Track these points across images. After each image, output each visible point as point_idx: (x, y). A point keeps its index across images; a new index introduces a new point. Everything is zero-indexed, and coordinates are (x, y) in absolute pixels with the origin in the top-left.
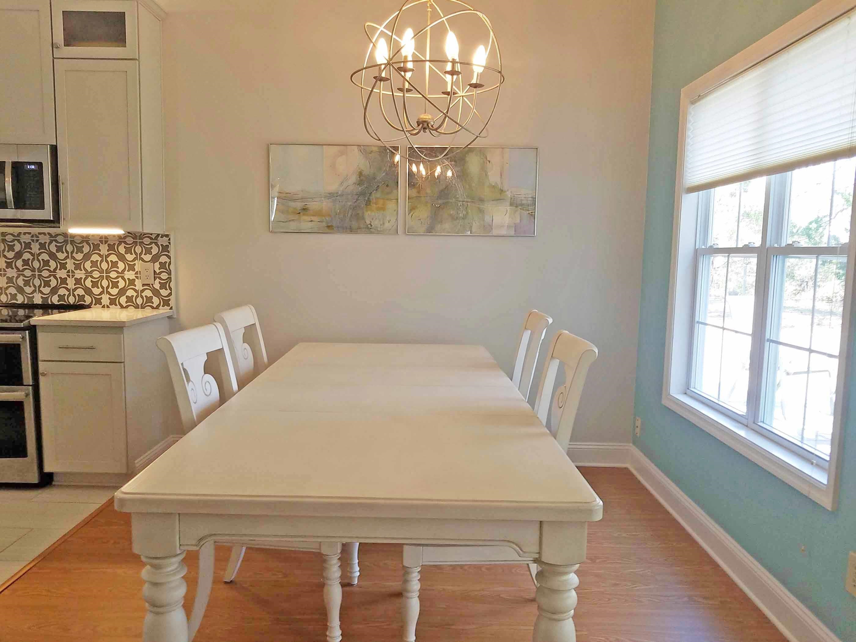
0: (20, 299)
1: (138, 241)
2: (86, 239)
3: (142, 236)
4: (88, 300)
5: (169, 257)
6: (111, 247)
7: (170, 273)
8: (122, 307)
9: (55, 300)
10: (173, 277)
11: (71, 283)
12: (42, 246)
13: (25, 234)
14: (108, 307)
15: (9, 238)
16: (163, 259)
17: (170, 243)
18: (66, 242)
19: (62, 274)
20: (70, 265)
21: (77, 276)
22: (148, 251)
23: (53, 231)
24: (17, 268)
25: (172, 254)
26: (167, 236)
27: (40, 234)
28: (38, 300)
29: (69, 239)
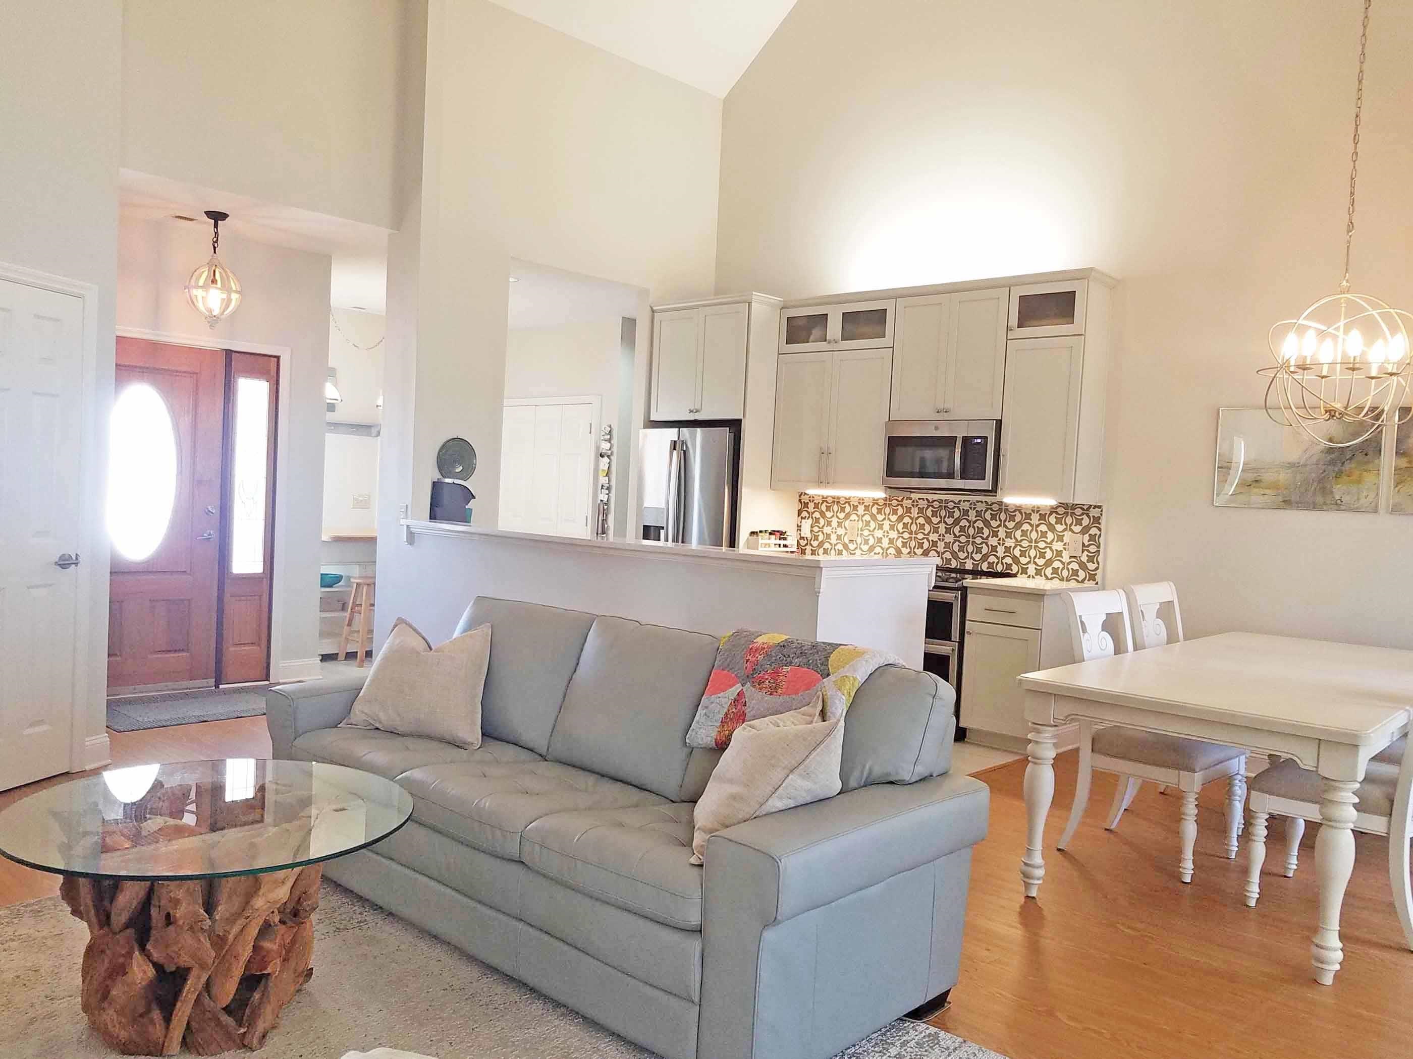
0: (954, 564)
1: (1070, 511)
2: (1019, 509)
3: (1074, 507)
4: (1015, 569)
5: (1100, 529)
6: (1042, 517)
7: (1099, 547)
8: (1047, 578)
9: (985, 567)
10: (1101, 549)
11: (1001, 551)
12: (979, 514)
13: (964, 501)
14: (1033, 577)
15: (951, 505)
16: (1094, 531)
17: (1101, 515)
18: (1000, 510)
19: (993, 541)
20: (1002, 533)
21: (1007, 544)
22: (1079, 522)
23: (990, 499)
24: (954, 534)
25: (1102, 527)
26: (1100, 507)
27: (978, 502)
28: (969, 566)
29: (1004, 508)
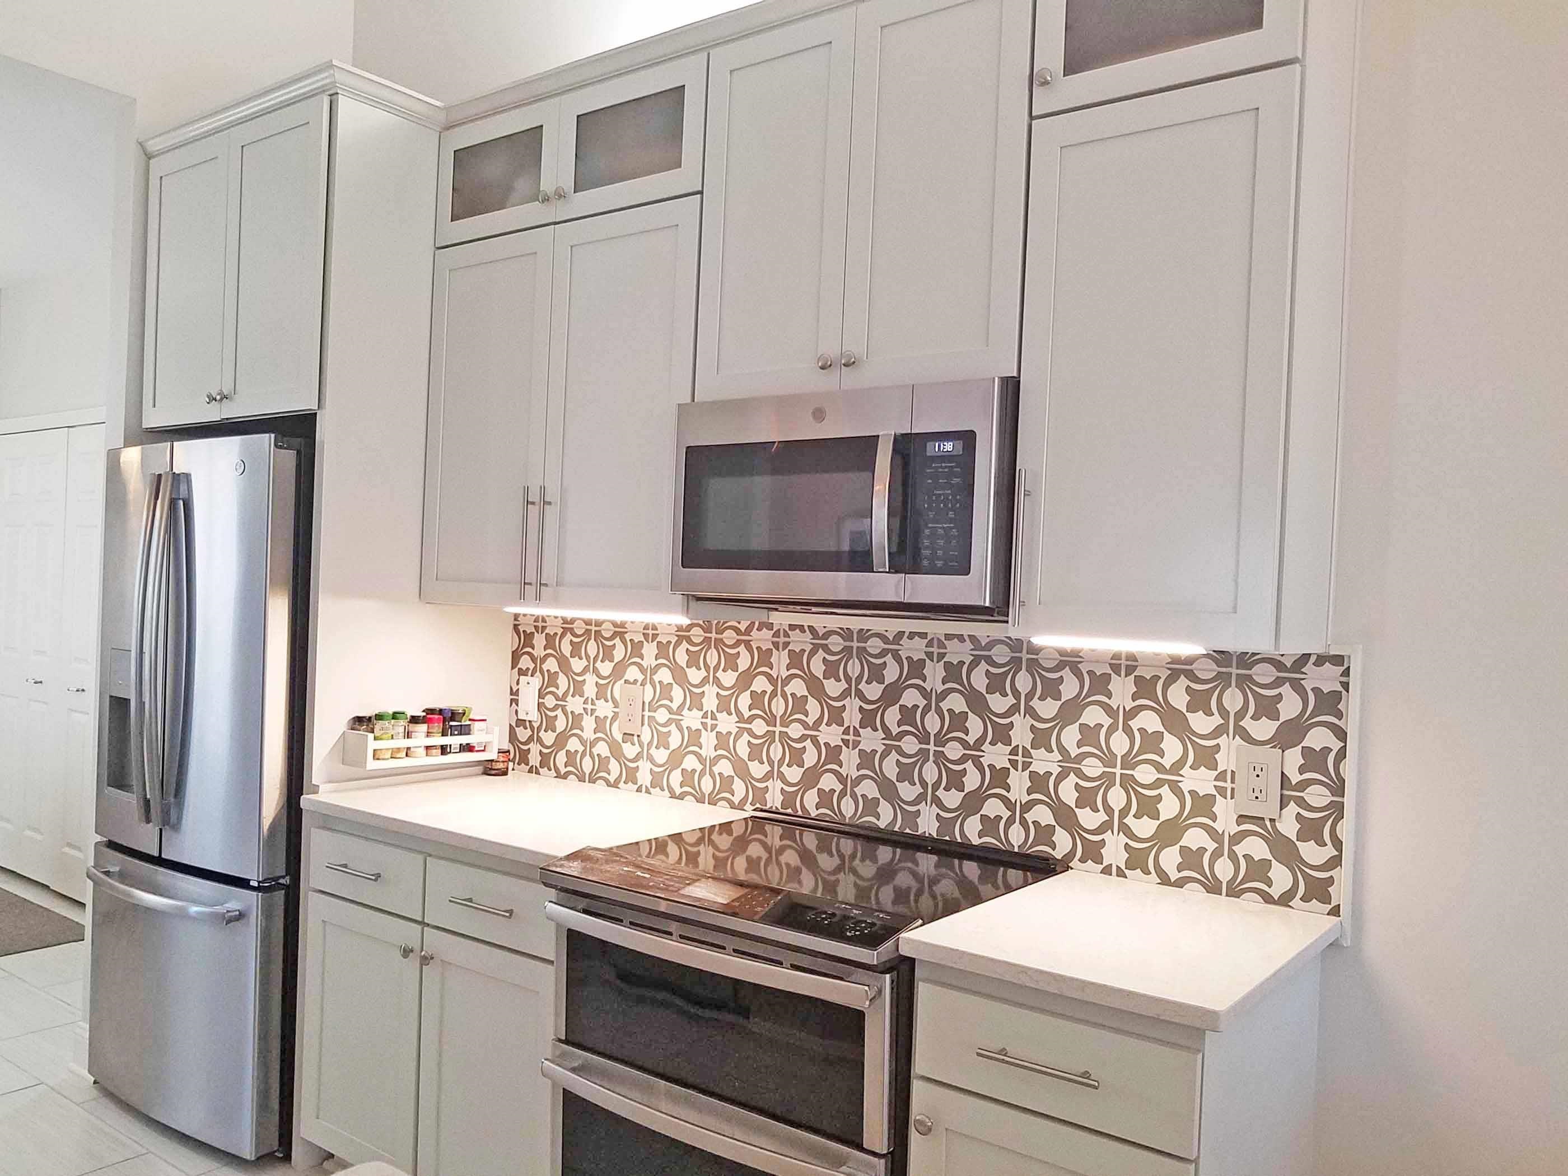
0: (885, 817)
1: (1234, 671)
3: (1248, 660)
4: (1063, 842)
5: (1341, 735)
6: (1144, 687)
7: (1338, 788)
8: (1165, 880)
9: (972, 830)
10: (1349, 800)
11: (1019, 784)
12: (952, 672)
13: (912, 635)
14: (1121, 874)
16: (1318, 738)
17: (1346, 686)
18: (1015, 663)
19: (996, 756)
20: (1021, 734)
21: (1038, 767)
22: (1268, 709)
23: (983, 630)
24: (886, 730)
25: (1351, 725)
26: (1338, 660)
27: (949, 637)
28: (928, 825)
29: (1025, 656)
